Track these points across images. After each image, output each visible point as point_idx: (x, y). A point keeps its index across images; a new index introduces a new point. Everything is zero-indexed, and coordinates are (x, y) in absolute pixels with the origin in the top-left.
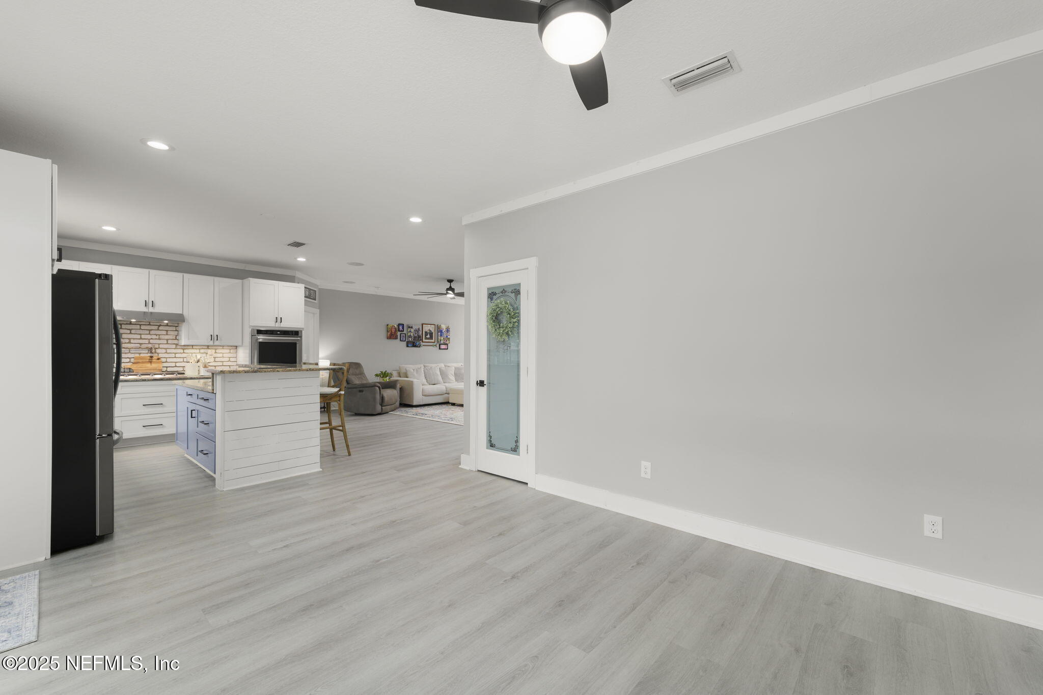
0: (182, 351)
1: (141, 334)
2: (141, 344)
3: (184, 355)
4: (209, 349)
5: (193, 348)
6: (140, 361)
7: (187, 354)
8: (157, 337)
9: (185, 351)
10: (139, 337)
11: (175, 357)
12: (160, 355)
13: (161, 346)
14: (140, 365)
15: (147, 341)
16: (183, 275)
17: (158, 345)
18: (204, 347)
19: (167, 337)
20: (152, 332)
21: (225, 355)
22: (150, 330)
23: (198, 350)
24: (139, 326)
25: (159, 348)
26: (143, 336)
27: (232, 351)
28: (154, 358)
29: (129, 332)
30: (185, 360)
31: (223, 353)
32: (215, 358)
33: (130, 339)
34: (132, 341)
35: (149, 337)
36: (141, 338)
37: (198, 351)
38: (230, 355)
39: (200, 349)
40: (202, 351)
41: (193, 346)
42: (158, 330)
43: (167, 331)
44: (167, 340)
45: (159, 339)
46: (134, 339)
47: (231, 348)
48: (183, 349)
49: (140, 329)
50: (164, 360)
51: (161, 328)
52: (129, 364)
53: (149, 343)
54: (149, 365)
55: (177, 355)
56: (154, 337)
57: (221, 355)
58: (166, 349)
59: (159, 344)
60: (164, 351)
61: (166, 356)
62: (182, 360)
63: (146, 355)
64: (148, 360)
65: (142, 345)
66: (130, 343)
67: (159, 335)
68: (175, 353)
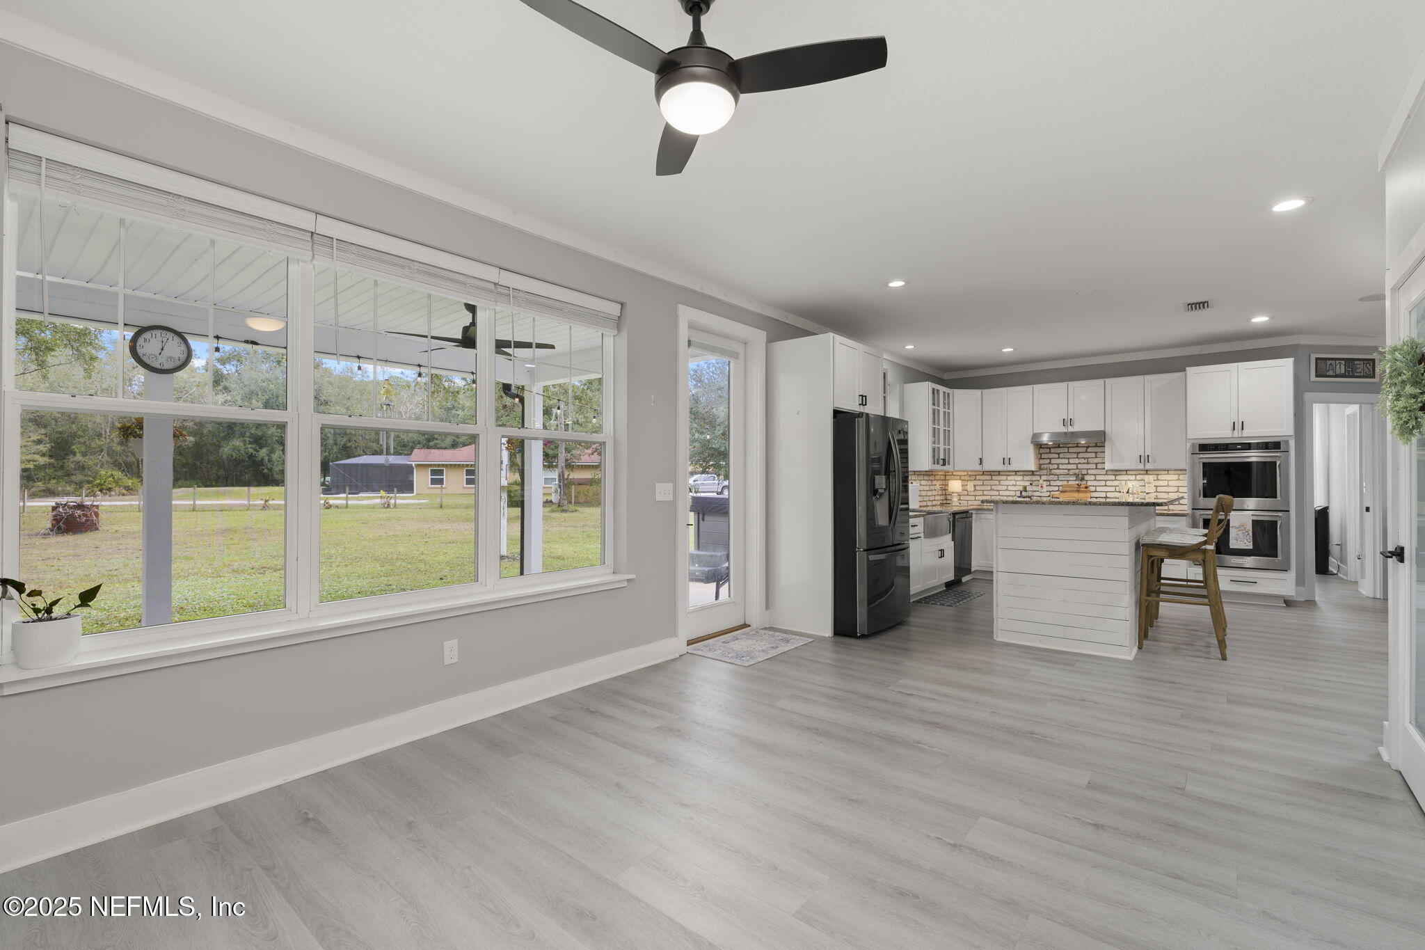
0: (1113, 478)
1: (1068, 458)
2: (1069, 470)
3: (1116, 483)
4: (1148, 474)
5: (1127, 474)
6: (1068, 489)
7: (1119, 482)
8: (1086, 461)
9: (1118, 478)
10: (1066, 461)
11: (1106, 485)
12: (1089, 482)
13: (1090, 472)
14: (1067, 494)
15: (1074, 467)
16: (1105, 382)
17: (1086, 471)
18: (1141, 472)
19: (1096, 461)
20: (1080, 455)
21: (1170, 483)
22: (1078, 453)
23: (1134, 476)
24: (1067, 449)
25: (1087, 474)
26: (1071, 461)
27: (1181, 477)
28: (1083, 486)
29: (1057, 456)
30: (1117, 489)
31: (1169, 480)
32: (1156, 486)
33: (1058, 464)
34: (1061, 467)
35: (1077, 461)
36: (1069, 463)
37: (1133, 478)
38: (1177, 483)
39: (1136, 475)
40: (1139, 477)
41: (1126, 471)
42: (1086, 452)
43: (1096, 453)
44: (1096, 464)
45: (1088, 463)
46: (1062, 464)
47: (1180, 472)
48: (1116, 475)
49: (1068, 452)
50: (1093, 489)
51: (1089, 450)
52: (1057, 493)
53: (1077, 468)
54: (1076, 495)
55: (1108, 483)
56: (1083, 461)
57: (1165, 483)
58: (1095, 475)
59: (1088, 469)
60: (1093, 478)
61: (1096, 483)
62: (1113, 489)
63: (1073, 482)
64: (1075, 489)
65: (1071, 471)
66: (1058, 468)
67: (1088, 458)
68: (1106, 481)
